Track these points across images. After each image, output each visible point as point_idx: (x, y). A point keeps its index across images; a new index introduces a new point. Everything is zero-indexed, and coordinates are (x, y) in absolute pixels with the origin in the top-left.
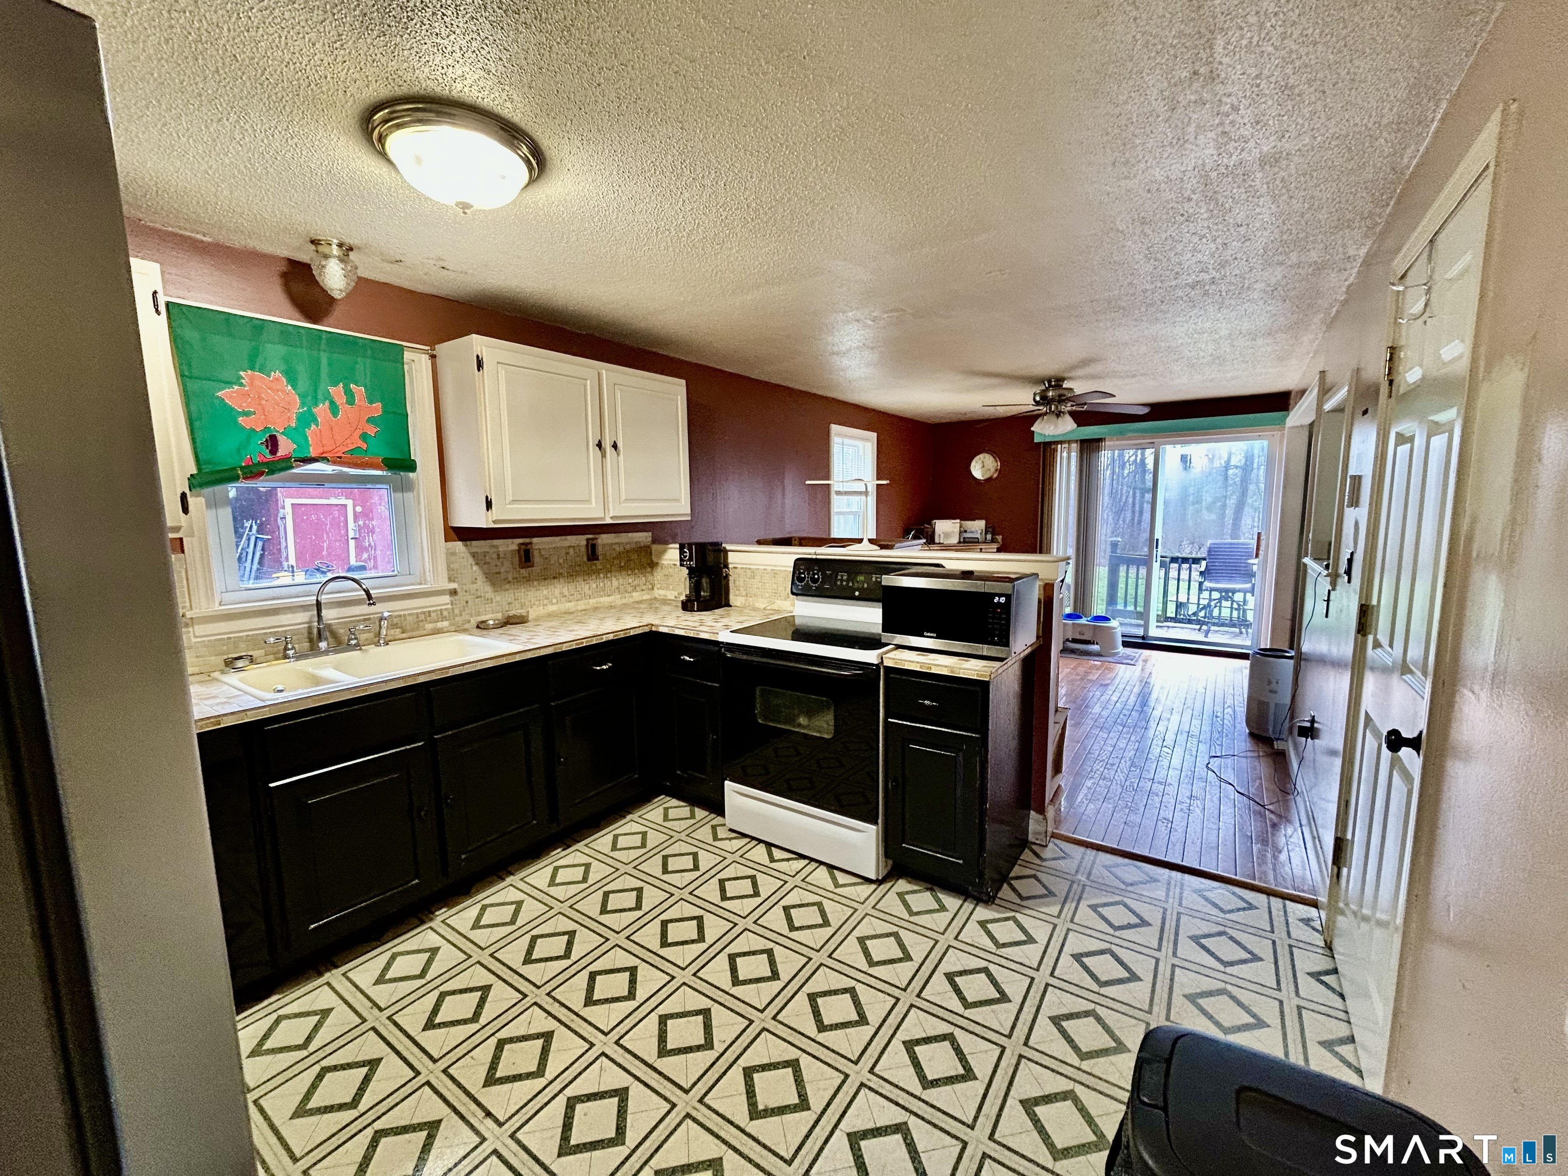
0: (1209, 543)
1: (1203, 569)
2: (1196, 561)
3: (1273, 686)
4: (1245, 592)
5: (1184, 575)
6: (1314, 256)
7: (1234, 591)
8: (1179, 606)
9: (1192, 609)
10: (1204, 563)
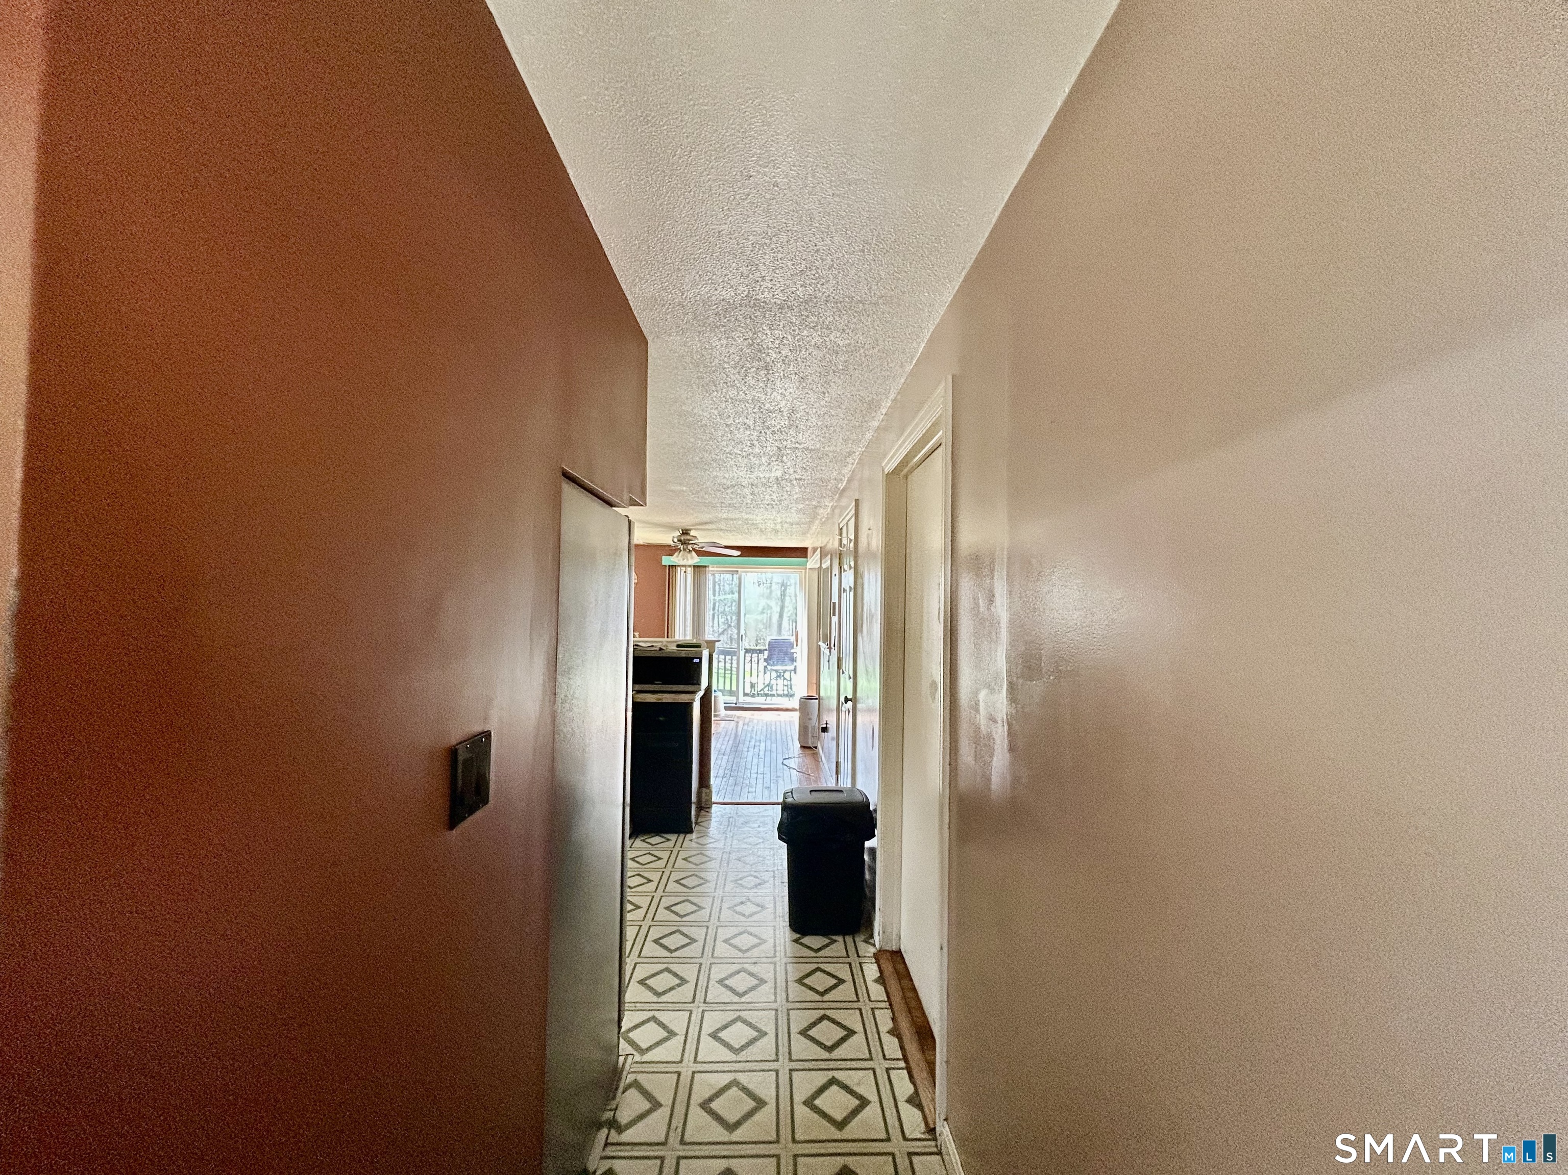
0: (768, 639)
1: (766, 657)
2: (761, 651)
3: (810, 716)
4: (791, 671)
5: (755, 659)
6: (814, 503)
7: (785, 671)
8: (753, 686)
9: (761, 686)
10: (766, 653)
